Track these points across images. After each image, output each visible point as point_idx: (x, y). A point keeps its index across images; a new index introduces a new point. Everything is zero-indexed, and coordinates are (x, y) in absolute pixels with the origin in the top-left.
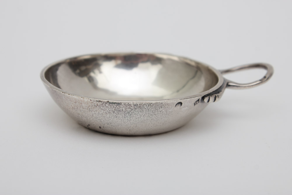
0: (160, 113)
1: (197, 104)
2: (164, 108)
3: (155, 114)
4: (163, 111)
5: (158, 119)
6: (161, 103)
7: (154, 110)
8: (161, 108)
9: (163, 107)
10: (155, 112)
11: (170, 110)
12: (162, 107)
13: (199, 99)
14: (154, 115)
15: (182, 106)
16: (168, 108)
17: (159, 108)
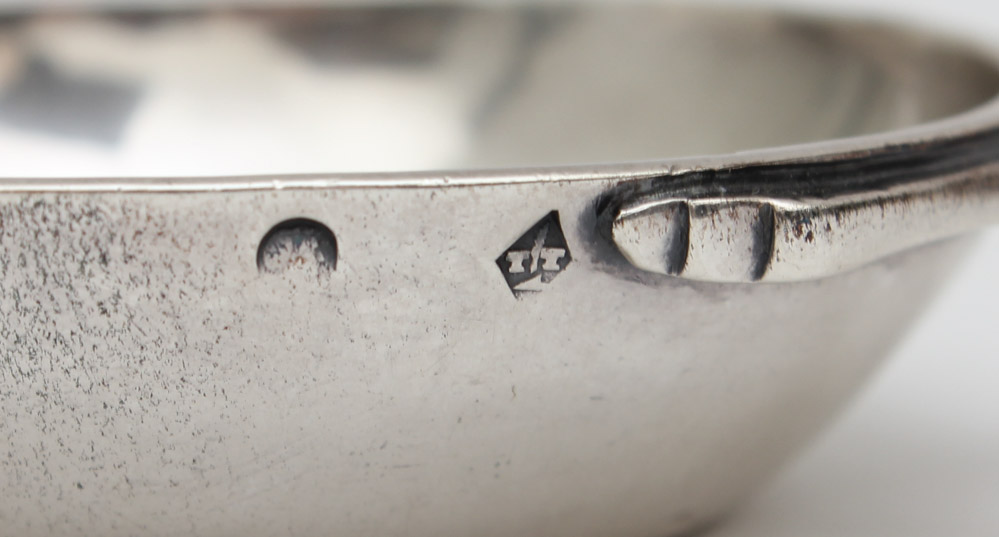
0: (102, 322)
1: (545, 276)
2: (135, 268)
3: (58, 340)
4: (132, 297)
5: (112, 399)
6: (77, 204)
7: (30, 285)
8: (94, 267)
9: (115, 251)
10: (47, 305)
11: (214, 303)
12: (104, 259)
13: (552, 220)
14: (47, 345)
15: (340, 263)
16: (180, 271)
17: (73, 267)
